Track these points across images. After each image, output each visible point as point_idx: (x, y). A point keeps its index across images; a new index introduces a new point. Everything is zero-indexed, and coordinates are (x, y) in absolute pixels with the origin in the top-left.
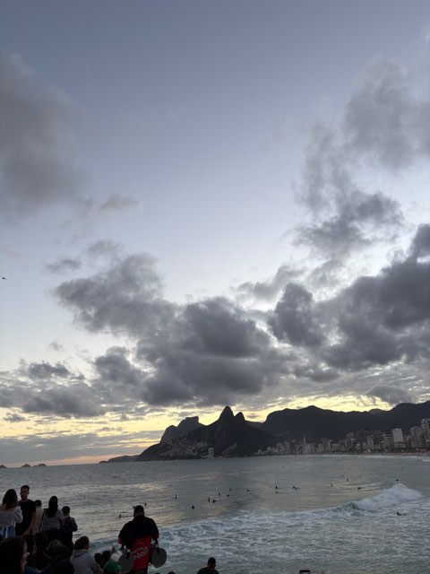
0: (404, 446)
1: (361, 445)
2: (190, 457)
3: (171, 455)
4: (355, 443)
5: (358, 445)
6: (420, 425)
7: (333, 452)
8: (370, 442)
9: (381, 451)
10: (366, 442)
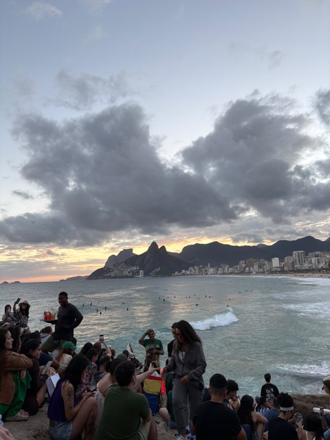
0: (279, 269)
1: (250, 269)
2: (127, 277)
3: (113, 275)
4: (245, 268)
5: (247, 269)
6: (292, 255)
7: (229, 274)
8: (256, 267)
9: (263, 273)
10: (253, 267)
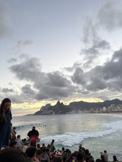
0: (106, 111)
1: (95, 111)
2: (48, 114)
3: (43, 114)
4: (93, 111)
5: (94, 111)
6: (110, 106)
7: (87, 113)
8: (97, 110)
9: (100, 113)
10: (96, 110)
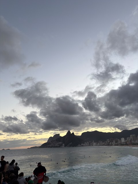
0: (125, 143)
2: (57, 147)
3: (51, 146)
4: (109, 142)
5: (110, 143)
6: (130, 137)
7: (102, 145)
8: (114, 142)
9: (117, 145)
